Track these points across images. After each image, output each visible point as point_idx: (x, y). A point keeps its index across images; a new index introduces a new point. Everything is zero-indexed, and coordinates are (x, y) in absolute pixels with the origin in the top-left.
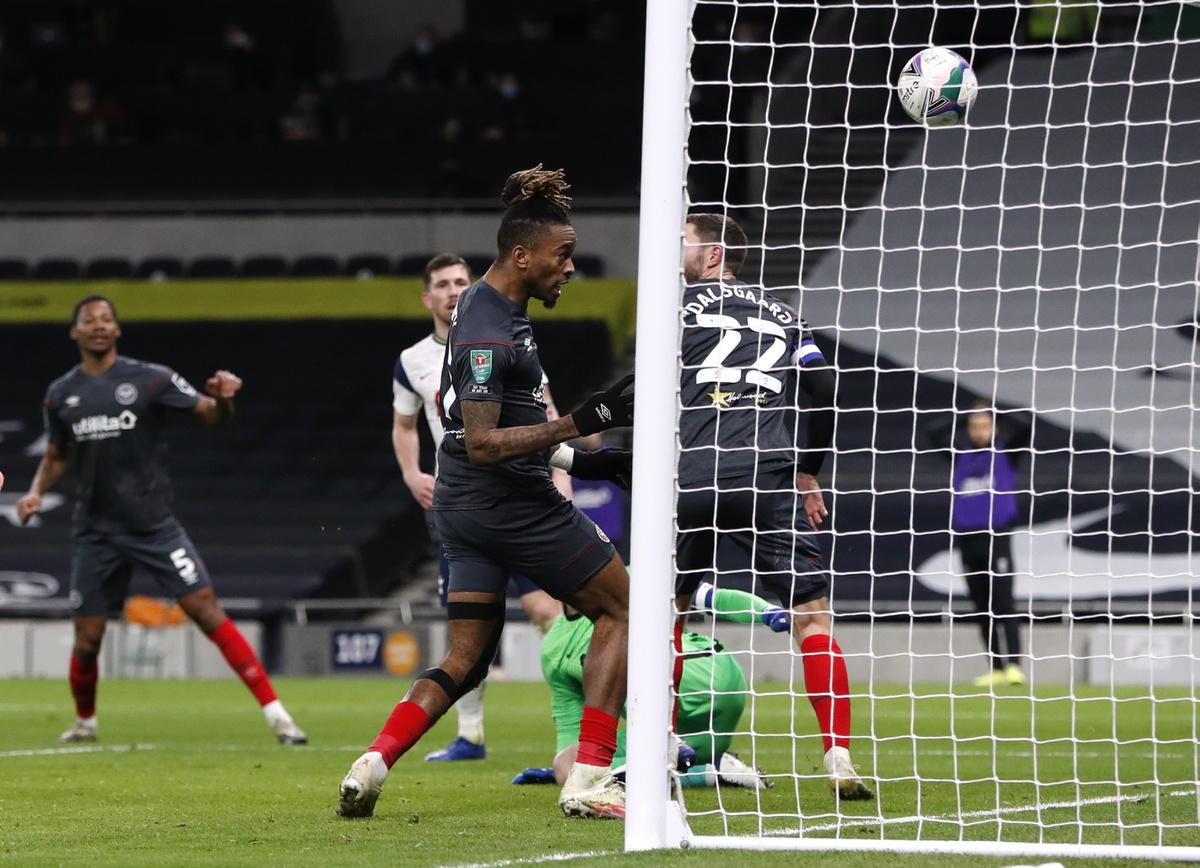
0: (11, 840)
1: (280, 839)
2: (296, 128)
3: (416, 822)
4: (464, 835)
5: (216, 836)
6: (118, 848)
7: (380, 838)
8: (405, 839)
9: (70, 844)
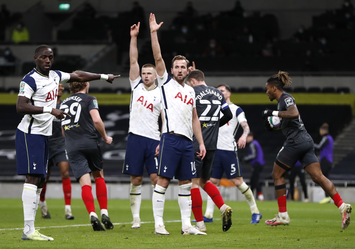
0: (189, 243)
1: (262, 245)
2: (266, 53)
3: (299, 240)
4: (312, 244)
5: (244, 243)
6: (218, 246)
7: (289, 244)
8: (296, 245)
9: (205, 245)
